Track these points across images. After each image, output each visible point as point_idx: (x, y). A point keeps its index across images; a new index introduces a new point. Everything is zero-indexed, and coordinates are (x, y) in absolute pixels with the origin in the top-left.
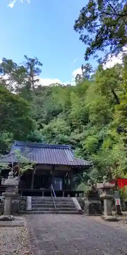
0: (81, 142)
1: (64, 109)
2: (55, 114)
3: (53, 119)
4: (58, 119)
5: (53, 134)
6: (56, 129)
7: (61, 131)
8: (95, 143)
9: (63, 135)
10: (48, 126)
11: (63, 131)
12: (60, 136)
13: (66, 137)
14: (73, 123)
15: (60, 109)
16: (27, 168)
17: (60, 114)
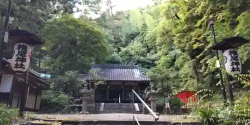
0: (156, 62)
1: (141, 31)
2: (132, 37)
3: (130, 42)
4: (135, 41)
5: (130, 56)
6: (133, 51)
7: (137, 53)
8: (169, 62)
9: (139, 57)
10: (125, 49)
11: (139, 53)
12: (136, 57)
13: (142, 58)
14: (149, 45)
15: (137, 32)
16: (99, 83)
17: (137, 37)
